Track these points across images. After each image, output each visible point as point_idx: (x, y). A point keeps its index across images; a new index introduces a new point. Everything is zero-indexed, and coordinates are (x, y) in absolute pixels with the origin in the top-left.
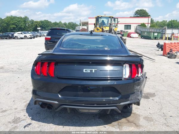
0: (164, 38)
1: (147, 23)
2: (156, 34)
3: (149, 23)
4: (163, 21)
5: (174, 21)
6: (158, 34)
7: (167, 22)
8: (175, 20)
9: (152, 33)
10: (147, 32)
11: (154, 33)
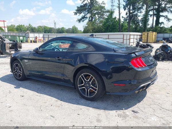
0: (29, 41)
1: (3, 27)
2: (21, 38)
3: (6, 27)
4: (11, 25)
5: (21, 25)
6: (23, 38)
7: (16, 26)
8: (23, 25)
9: (18, 37)
10: (11, 36)
11: (19, 37)
